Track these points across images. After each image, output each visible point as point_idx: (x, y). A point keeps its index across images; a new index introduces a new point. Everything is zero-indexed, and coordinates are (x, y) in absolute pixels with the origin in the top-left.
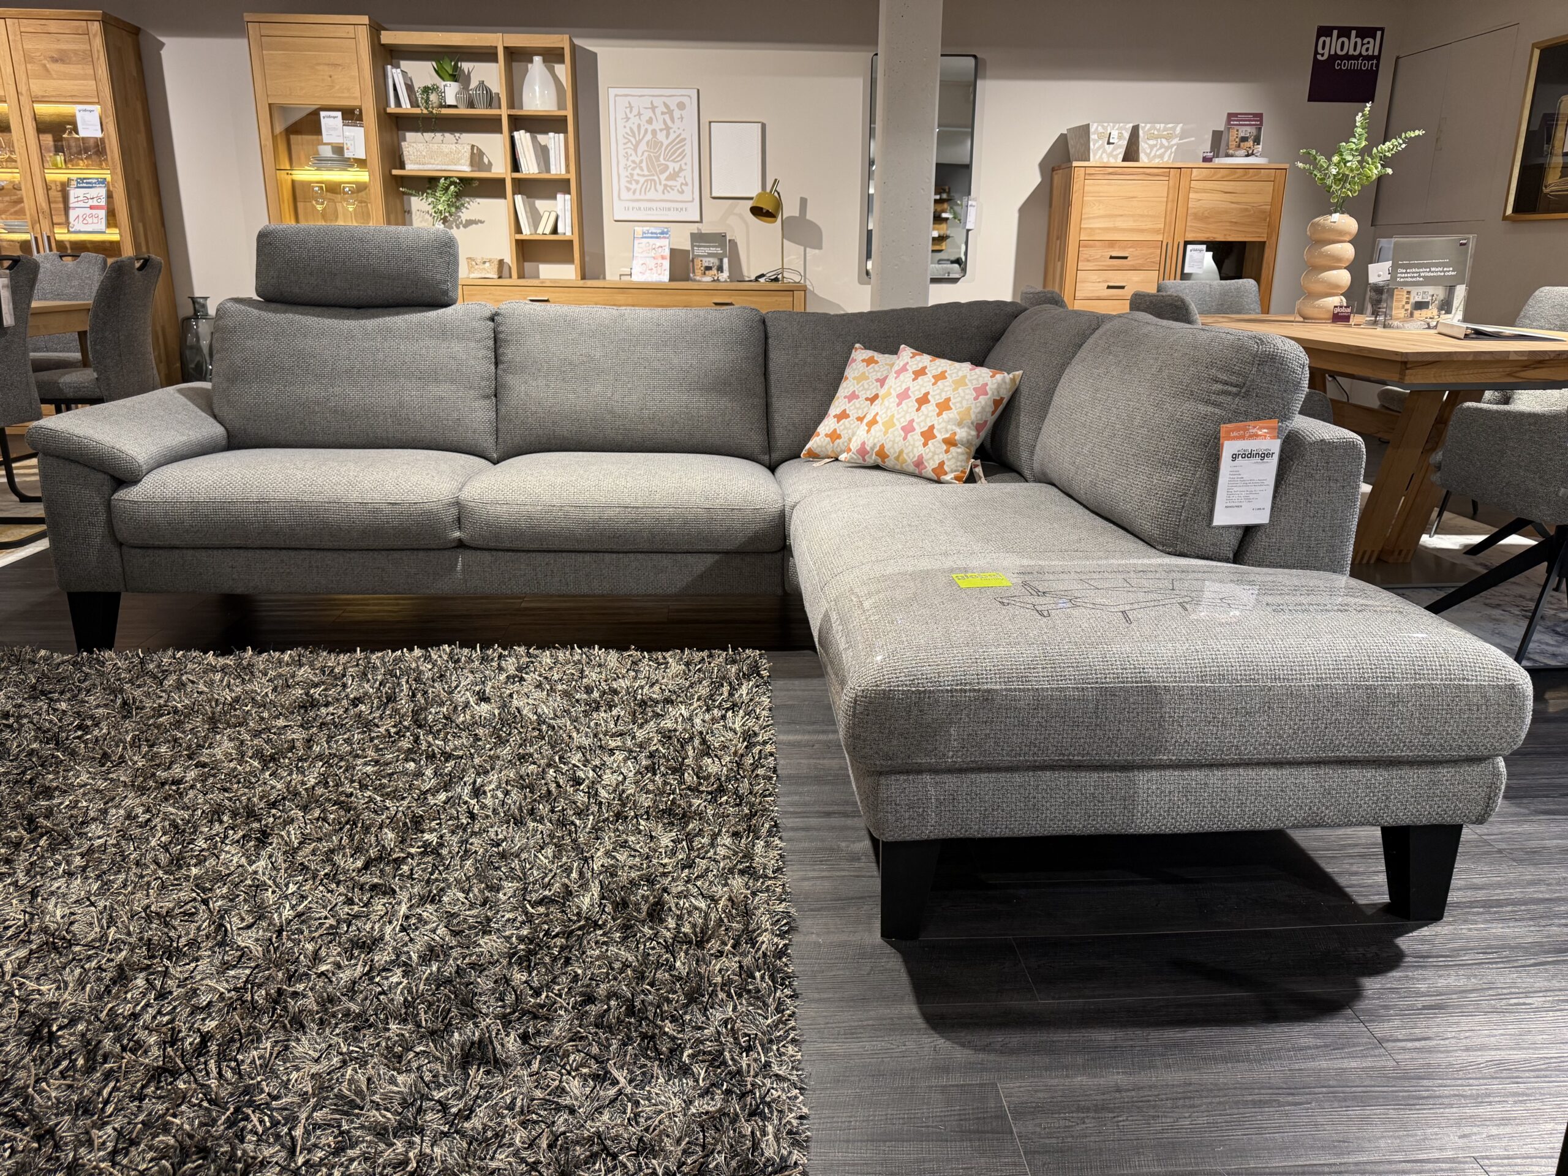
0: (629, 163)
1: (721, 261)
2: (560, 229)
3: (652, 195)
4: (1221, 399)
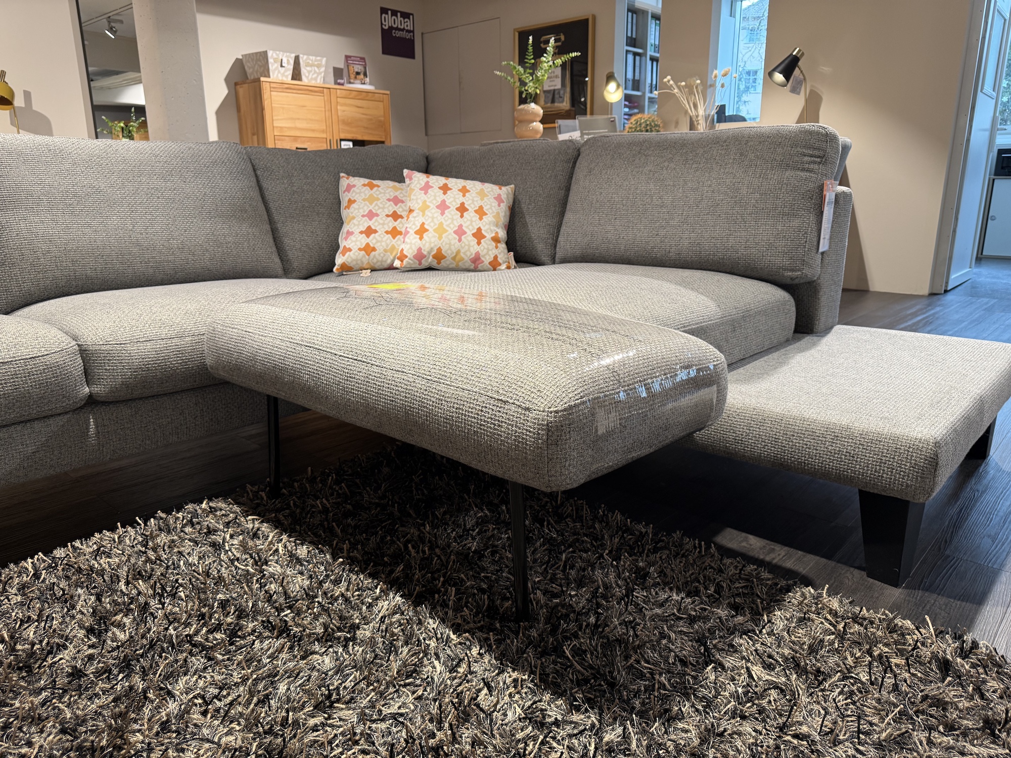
4: (812, 166)
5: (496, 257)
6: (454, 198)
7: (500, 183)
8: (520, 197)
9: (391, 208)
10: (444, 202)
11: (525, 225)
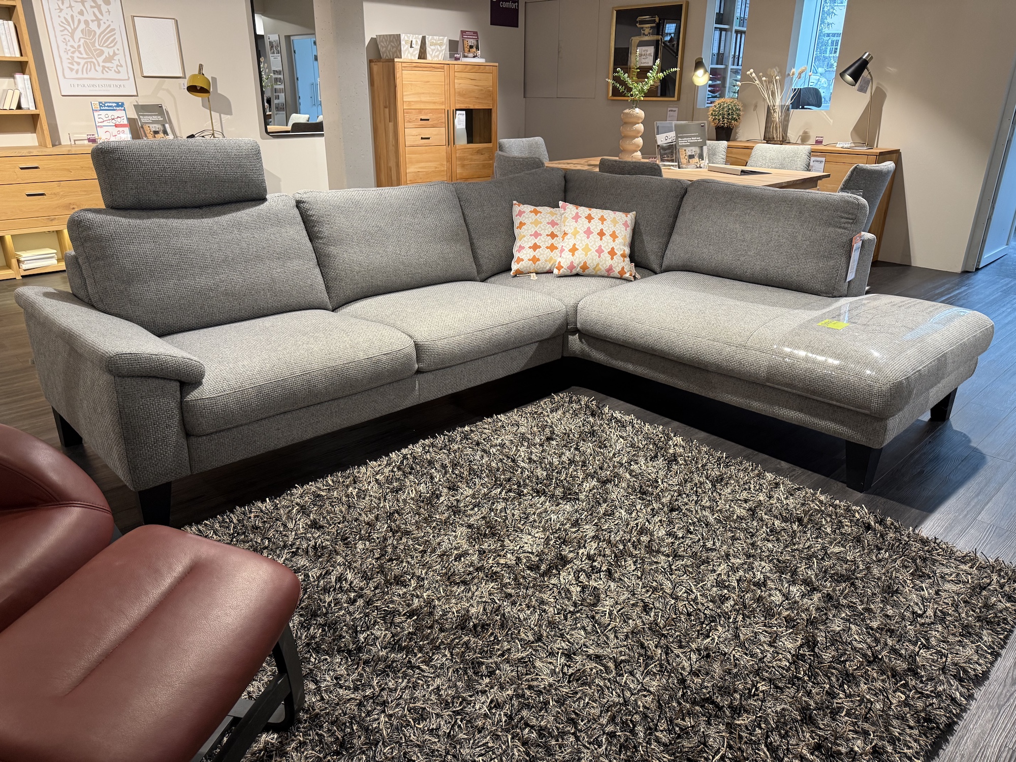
0: (69, 48)
1: (164, 126)
2: (23, 105)
3: (92, 74)
4: (846, 225)
5: (623, 268)
6: (596, 226)
7: (626, 211)
8: (639, 221)
9: (550, 229)
10: (589, 228)
11: (642, 242)
